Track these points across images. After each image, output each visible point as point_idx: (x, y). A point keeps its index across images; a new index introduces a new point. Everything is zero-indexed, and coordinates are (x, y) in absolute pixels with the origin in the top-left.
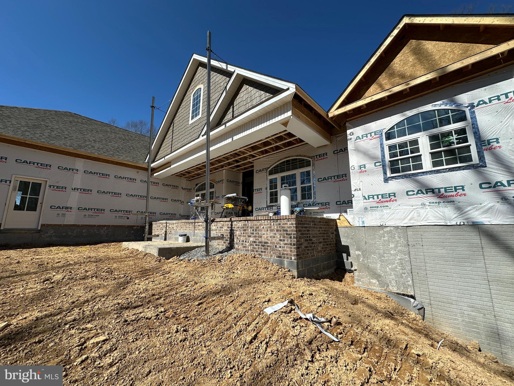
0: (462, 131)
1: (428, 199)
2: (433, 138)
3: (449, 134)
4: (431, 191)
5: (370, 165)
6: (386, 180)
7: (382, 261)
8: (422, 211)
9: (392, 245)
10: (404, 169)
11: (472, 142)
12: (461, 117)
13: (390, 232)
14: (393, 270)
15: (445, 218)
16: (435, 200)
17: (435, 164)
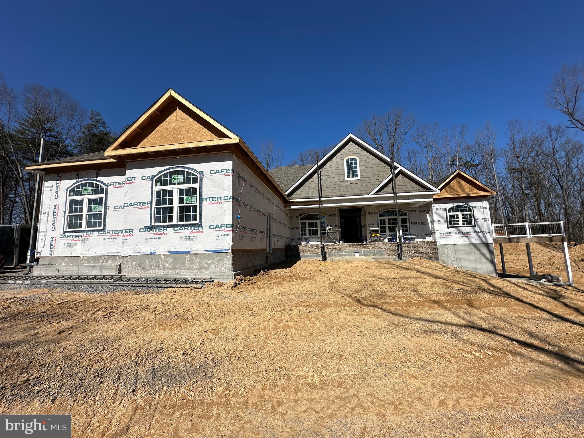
0: (470, 215)
1: (461, 235)
2: (463, 215)
3: (467, 215)
4: (462, 233)
5: (442, 221)
6: (448, 227)
7: (447, 257)
8: (459, 239)
9: (450, 251)
10: (454, 224)
11: (473, 219)
12: (470, 210)
13: (449, 246)
14: (450, 260)
15: (466, 242)
16: (463, 236)
17: (463, 224)
